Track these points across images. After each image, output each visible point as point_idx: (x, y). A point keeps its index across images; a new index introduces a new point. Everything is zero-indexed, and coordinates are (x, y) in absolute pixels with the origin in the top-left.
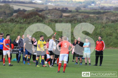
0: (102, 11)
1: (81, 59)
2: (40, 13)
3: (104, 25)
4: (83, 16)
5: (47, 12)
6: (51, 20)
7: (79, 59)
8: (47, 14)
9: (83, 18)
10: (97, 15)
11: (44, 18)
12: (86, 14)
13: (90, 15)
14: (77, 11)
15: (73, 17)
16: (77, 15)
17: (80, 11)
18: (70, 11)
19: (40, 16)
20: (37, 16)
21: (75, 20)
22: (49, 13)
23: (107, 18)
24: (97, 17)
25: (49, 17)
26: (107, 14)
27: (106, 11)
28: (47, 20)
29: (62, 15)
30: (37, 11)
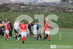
0: (45, 5)
1: (32, 35)
2: (7, 6)
3: (46, 14)
4: (33, 8)
5: (11, 5)
6: (14, 11)
7: (31, 35)
8: (11, 6)
9: (33, 9)
10: (42, 8)
11: (9, 9)
12: (35, 7)
13: (38, 7)
14: (30, 5)
15: (27, 9)
16: (30, 7)
17: (31, 5)
18: (25, 5)
19: (7, 8)
20: (5, 8)
21: (28, 10)
22: (12, 6)
23: (48, 9)
24: (42, 9)
25: (12, 8)
26: (48, 7)
27: (48, 5)
28: (11, 10)
29: (20, 7)
30: (5, 4)
